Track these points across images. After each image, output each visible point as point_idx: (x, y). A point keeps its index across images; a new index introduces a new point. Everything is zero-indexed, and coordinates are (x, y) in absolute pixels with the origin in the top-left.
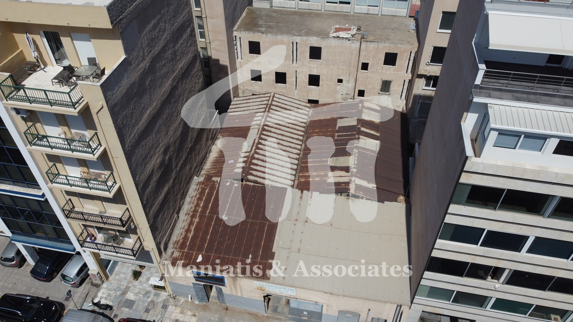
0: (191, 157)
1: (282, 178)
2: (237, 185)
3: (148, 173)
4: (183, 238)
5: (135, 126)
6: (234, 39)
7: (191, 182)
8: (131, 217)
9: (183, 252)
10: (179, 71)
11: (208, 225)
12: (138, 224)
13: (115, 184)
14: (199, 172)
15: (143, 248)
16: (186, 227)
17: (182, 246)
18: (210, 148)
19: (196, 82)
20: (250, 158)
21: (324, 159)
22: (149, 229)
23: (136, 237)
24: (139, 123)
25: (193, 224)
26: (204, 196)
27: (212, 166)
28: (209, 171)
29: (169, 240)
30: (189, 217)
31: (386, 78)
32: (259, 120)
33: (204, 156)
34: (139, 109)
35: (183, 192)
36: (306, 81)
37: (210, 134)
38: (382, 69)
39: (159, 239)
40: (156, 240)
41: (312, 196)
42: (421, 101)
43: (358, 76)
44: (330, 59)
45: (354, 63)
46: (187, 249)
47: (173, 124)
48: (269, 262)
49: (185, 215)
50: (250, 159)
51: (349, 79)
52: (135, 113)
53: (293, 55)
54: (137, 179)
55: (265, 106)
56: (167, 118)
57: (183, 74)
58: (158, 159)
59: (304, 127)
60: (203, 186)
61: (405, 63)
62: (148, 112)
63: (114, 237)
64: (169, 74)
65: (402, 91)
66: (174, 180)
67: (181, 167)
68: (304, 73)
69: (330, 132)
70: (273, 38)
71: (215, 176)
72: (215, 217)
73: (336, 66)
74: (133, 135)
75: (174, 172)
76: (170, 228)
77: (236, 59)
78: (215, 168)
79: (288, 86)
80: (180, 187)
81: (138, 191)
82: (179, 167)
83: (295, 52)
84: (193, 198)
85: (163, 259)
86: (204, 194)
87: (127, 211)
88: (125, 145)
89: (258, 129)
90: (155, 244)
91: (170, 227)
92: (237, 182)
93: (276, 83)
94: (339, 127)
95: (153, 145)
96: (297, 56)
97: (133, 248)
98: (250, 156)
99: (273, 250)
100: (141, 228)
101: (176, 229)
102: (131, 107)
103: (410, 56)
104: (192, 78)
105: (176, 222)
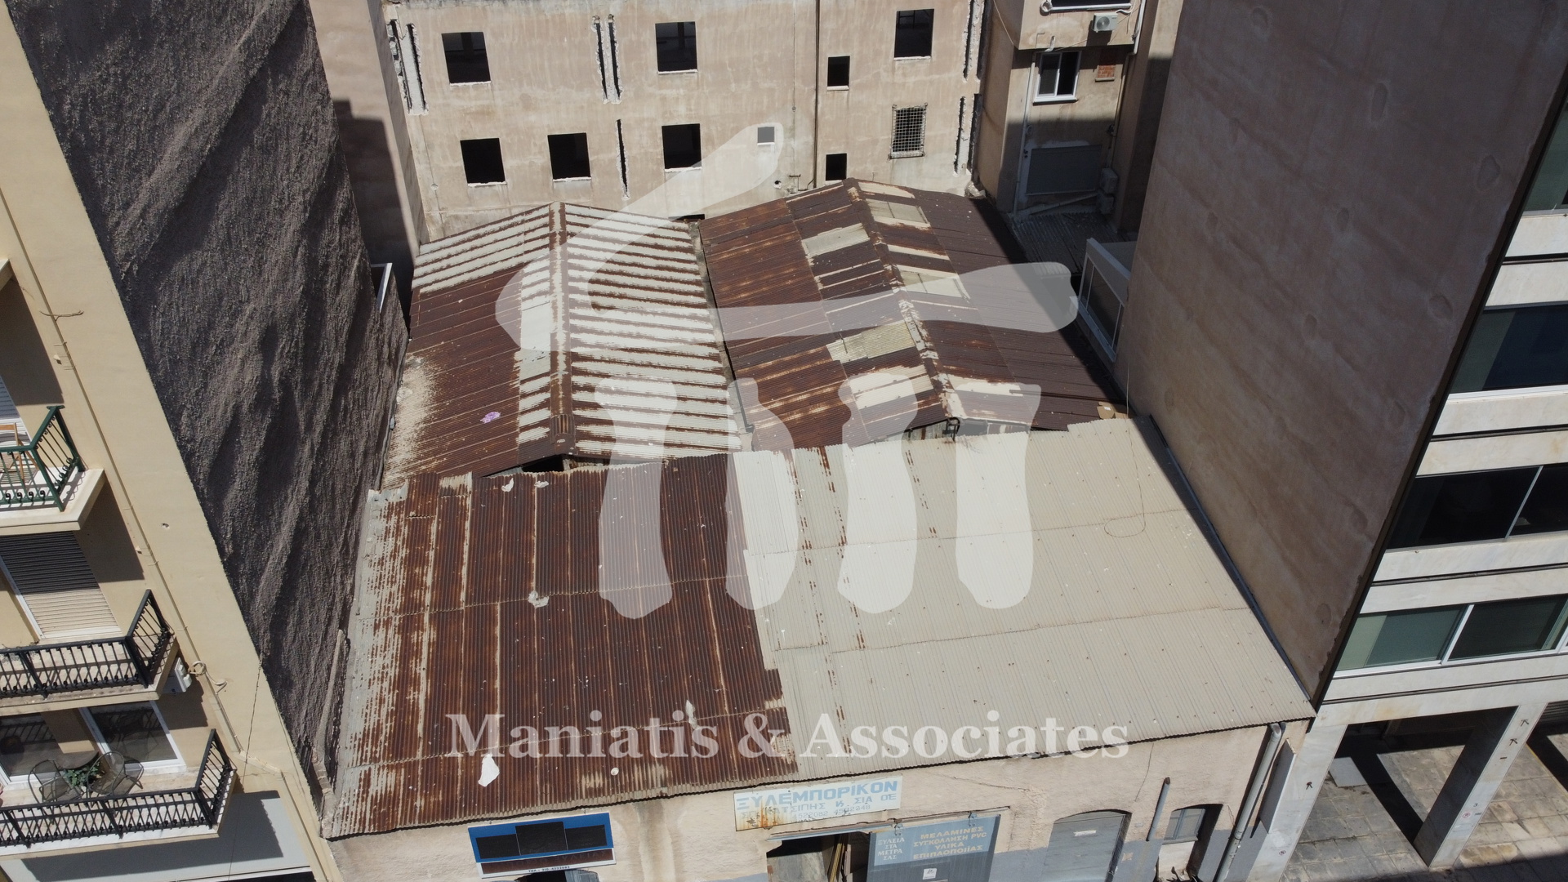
0: (346, 408)
1: (696, 430)
2: (546, 483)
3: (219, 413)
4: (390, 714)
5: (137, 170)
6: (390, 35)
7: (362, 509)
8: (169, 635)
9: (411, 768)
10: (258, 27)
11: (480, 641)
12: (205, 669)
13: (76, 470)
14: (379, 475)
15: (237, 786)
16: (392, 672)
17: (399, 743)
18: (393, 397)
19: (315, 112)
20: (560, 388)
21: (812, 351)
22: (263, 677)
23: (200, 735)
24: (154, 169)
25: (418, 654)
26: (427, 547)
27: (419, 449)
28: (414, 468)
29: (337, 735)
30: (391, 632)
31: (907, 102)
32: (544, 281)
33: (380, 420)
34: (143, 100)
35: (346, 543)
36: (657, 155)
37: (383, 342)
38: (893, 70)
39: (303, 726)
40: (293, 731)
41: (826, 459)
42: (1031, 146)
43: (819, 106)
44: (727, 62)
45: (804, 62)
46: (421, 749)
47: (272, 240)
48: (767, 707)
49: (371, 630)
50: (561, 393)
51: (794, 123)
52: (131, 107)
53: (602, 65)
54: (185, 431)
55: (547, 241)
56: (250, 202)
57: (273, 48)
58: (246, 366)
59: (697, 283)
60: (412, 513)
61: (959, 39)
62: (180, 135)
63: (89, 764)
64: (229, 18)
65: (959, 136)
66: (313, 483)
67: (324, 435)
68: (646, 124)
69: (792, 278)
70: (528, 11)
71: (448, 475)
72: (498, 608)
73: (749, 82)
74: (136, 210)
75: (307, 448)
76: (331, 683)
77: (406, 110)
78: (435, 453)
79: (597, 180)
80: (334, 517)
81: (196, 489)
82: (318, 430)
83: (607, 54)
84: (388, 565)
85: (329, 815)
86: (425, 539)
87: (149, 607)
88: (112, 240)
89: (550, 305)
90: (293, 750)
91: (329, 678)
92: (540, 474)
93: (555, 178)
94: (816, 259)
95: (221, 299)
96: (615, 67)
97: (199, 782)
98: (560, 383)
99: (768, 665)
100: (223, 685)
101: (352, 690)
102: (112, 70)
103: (971, 14)
104: (303, 86)
105: (343, 659)
